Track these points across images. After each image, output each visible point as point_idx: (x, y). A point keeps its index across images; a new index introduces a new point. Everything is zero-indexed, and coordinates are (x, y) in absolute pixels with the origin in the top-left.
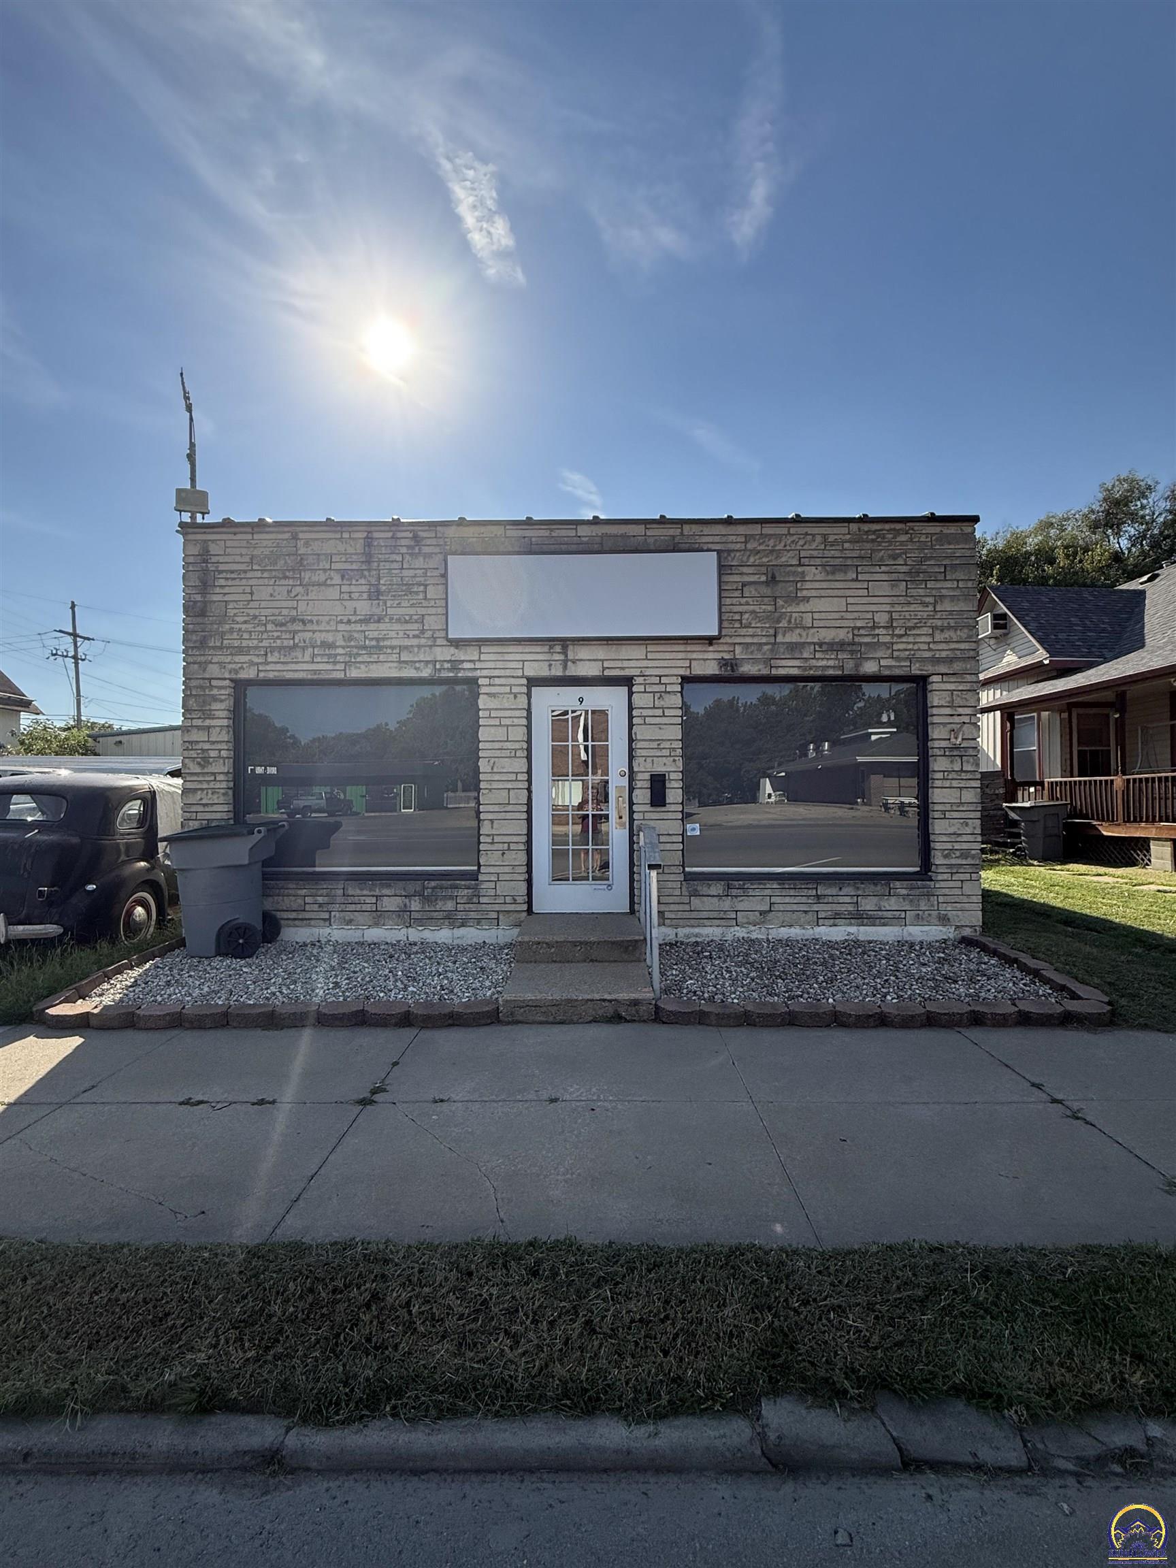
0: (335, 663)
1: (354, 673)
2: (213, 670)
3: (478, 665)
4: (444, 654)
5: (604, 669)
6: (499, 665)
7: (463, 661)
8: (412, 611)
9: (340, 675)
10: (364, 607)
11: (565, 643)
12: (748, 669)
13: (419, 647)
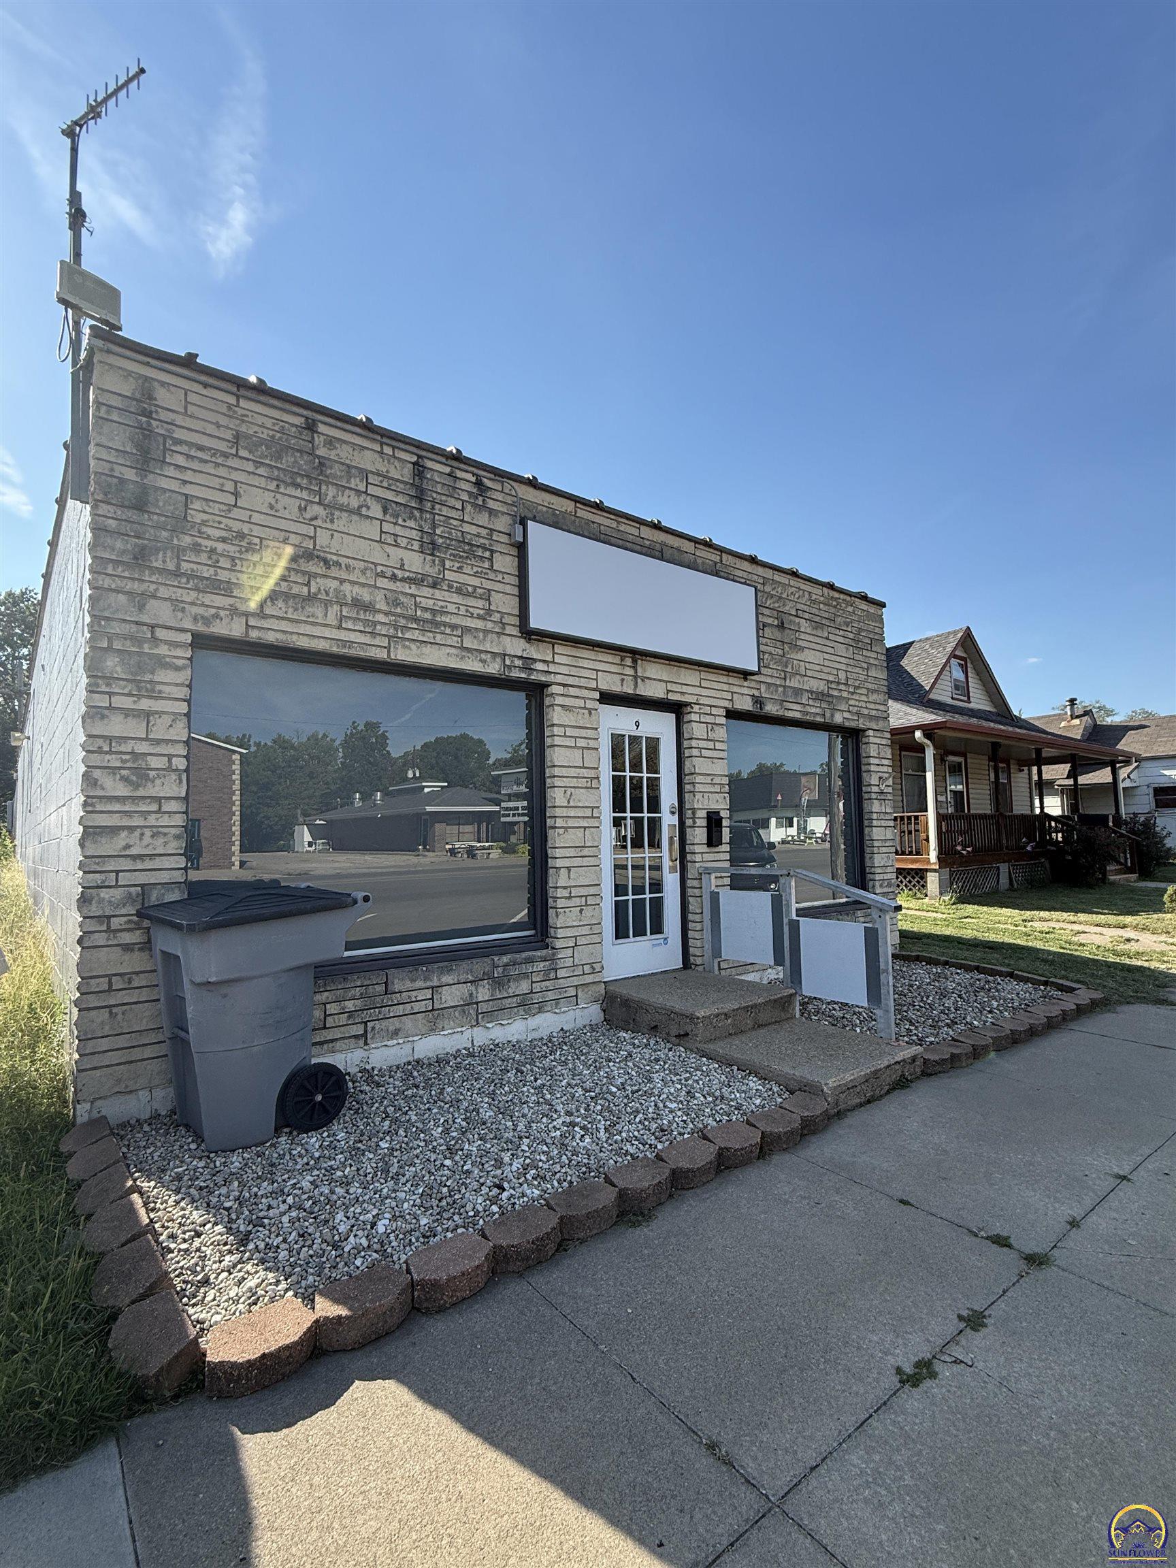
0: (373, 634)
1: (402, 655)
2: (159, 611)
3: (552, 668)
4: (516, 646)
5: (668, 691)
6: (574, 671)
7: (535, 660)
8: (476, 582)
9: (382, 655)
10: (416, 562)
11: (637, 655)
12: (771, 709)
13: (485, 631)
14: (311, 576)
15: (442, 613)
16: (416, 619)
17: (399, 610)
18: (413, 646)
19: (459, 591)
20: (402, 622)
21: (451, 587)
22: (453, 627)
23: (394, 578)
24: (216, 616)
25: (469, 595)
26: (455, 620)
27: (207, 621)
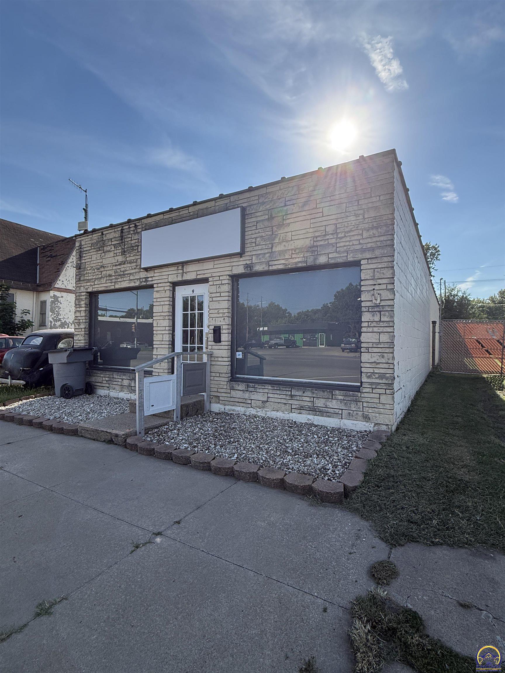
0: (111, 283)
1: (117, 287)
2: (82, 289)
3: (154, 279)
4: (143, 274)
5: (197, 275)
6: (160, 277)
7: (148, 277)
8: (134, 258)
9: (113, 288)
10: (120, 259)
11: (183, 264)
12: (259, 268)
13: (136, 273)
14: (102, 272)
15: (126, 271)
16: (120, 275)
17: (117, 274)
18: (119, 283)
19: (130, 263)
20: (117, 277)
21: (128, 262)
22: (128, 274)
23: (116, 265)
24: (89, 287)
25: (132, 263)
26: (129, 272)
27: (87, 289)
